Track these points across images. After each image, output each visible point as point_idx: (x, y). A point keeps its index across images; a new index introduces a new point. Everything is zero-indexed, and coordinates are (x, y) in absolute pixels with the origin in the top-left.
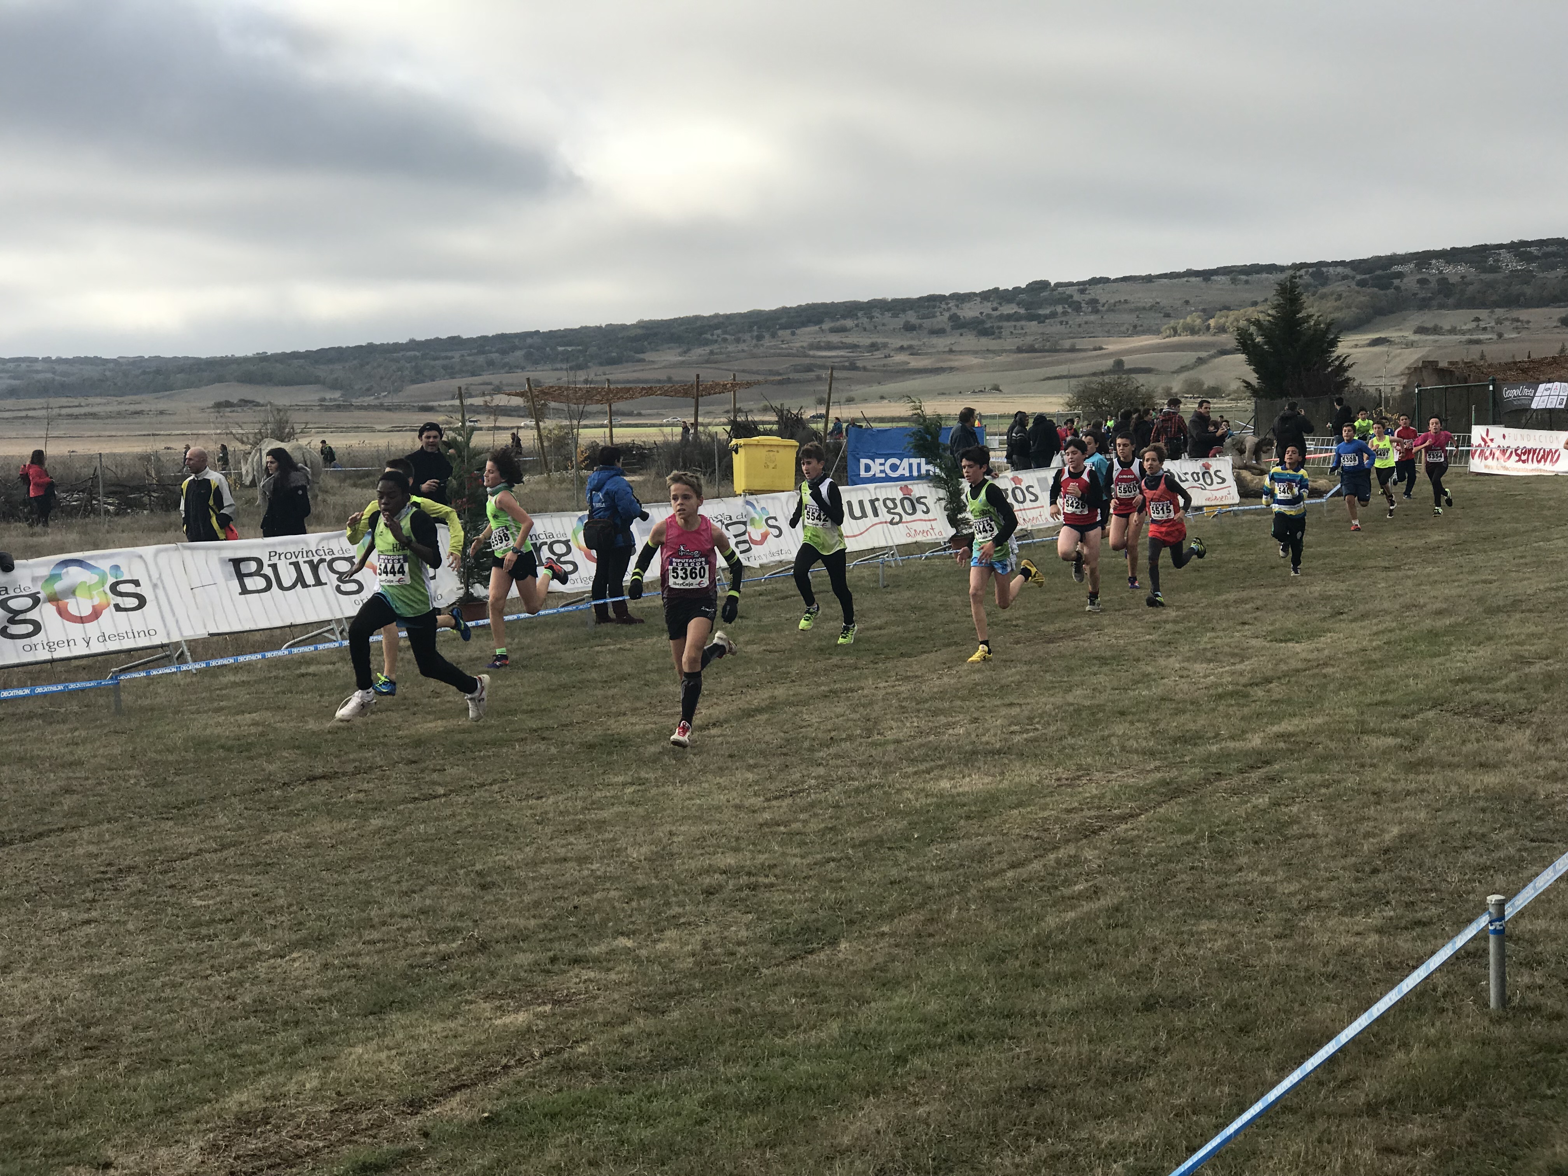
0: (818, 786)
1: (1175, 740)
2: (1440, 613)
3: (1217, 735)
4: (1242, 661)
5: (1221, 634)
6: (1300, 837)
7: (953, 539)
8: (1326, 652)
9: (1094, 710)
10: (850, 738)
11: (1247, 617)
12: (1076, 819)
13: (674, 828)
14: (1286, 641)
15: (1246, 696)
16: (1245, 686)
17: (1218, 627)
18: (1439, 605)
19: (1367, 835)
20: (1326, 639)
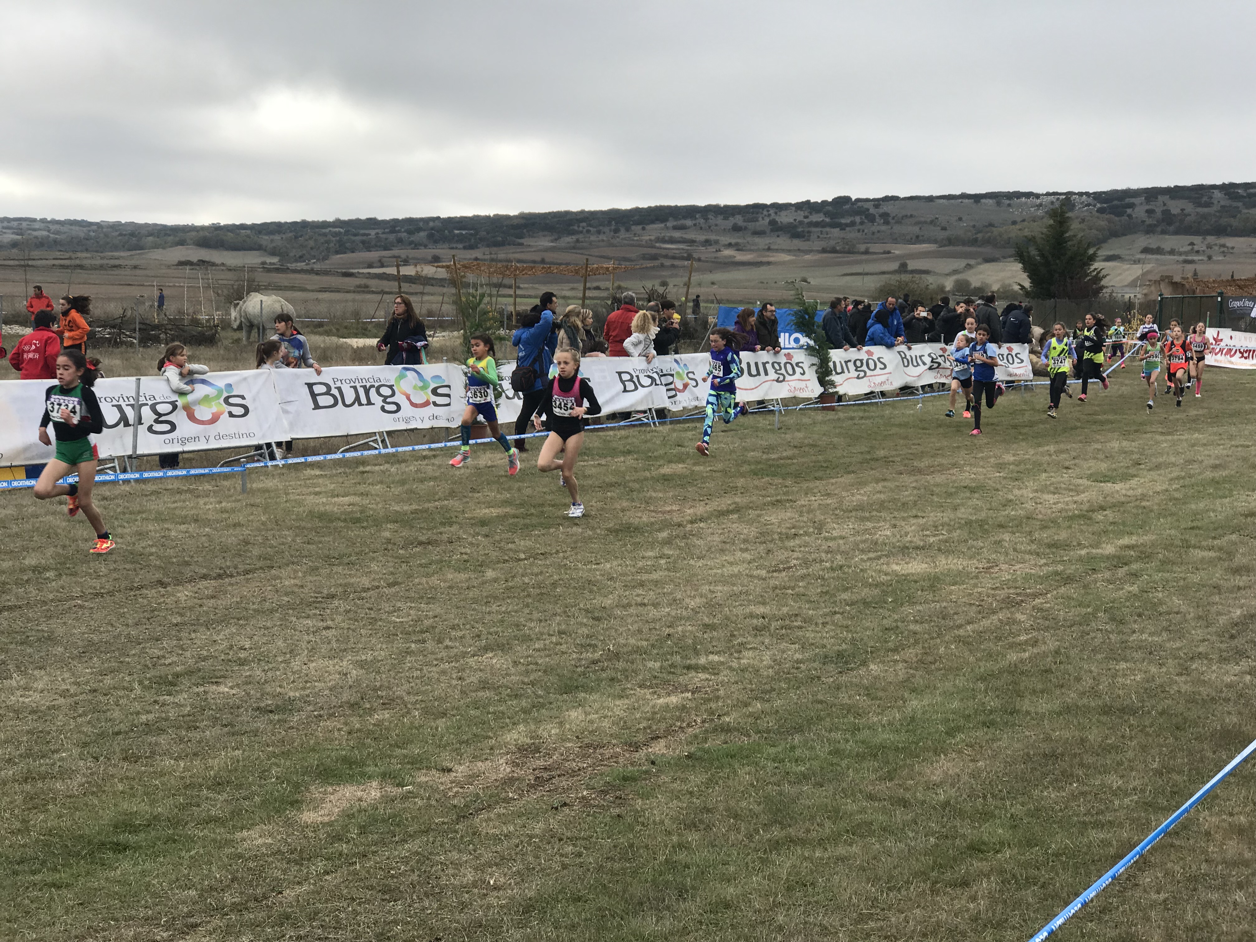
0: (800, 565)
1: (1050, 546)
2: (1215, 467)
3: (1079, 544)
4: (1078, 495)
5: (1052, 474)
6: (1169, 613)
7: (821, 396)
8: (1140, 490)
9: (982, 523)
10: (806, 534)
11: (1067, 464)
12: (1002, 594)
13: (712, 588)
14: (1104, 482)
15: (1090, 519)
16: (1087, 511)
17: (1048, 469)
18: (1212, 462)
19: (1219, 614)
20: (1134, 482)
